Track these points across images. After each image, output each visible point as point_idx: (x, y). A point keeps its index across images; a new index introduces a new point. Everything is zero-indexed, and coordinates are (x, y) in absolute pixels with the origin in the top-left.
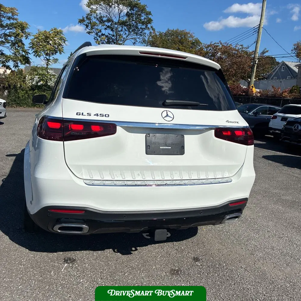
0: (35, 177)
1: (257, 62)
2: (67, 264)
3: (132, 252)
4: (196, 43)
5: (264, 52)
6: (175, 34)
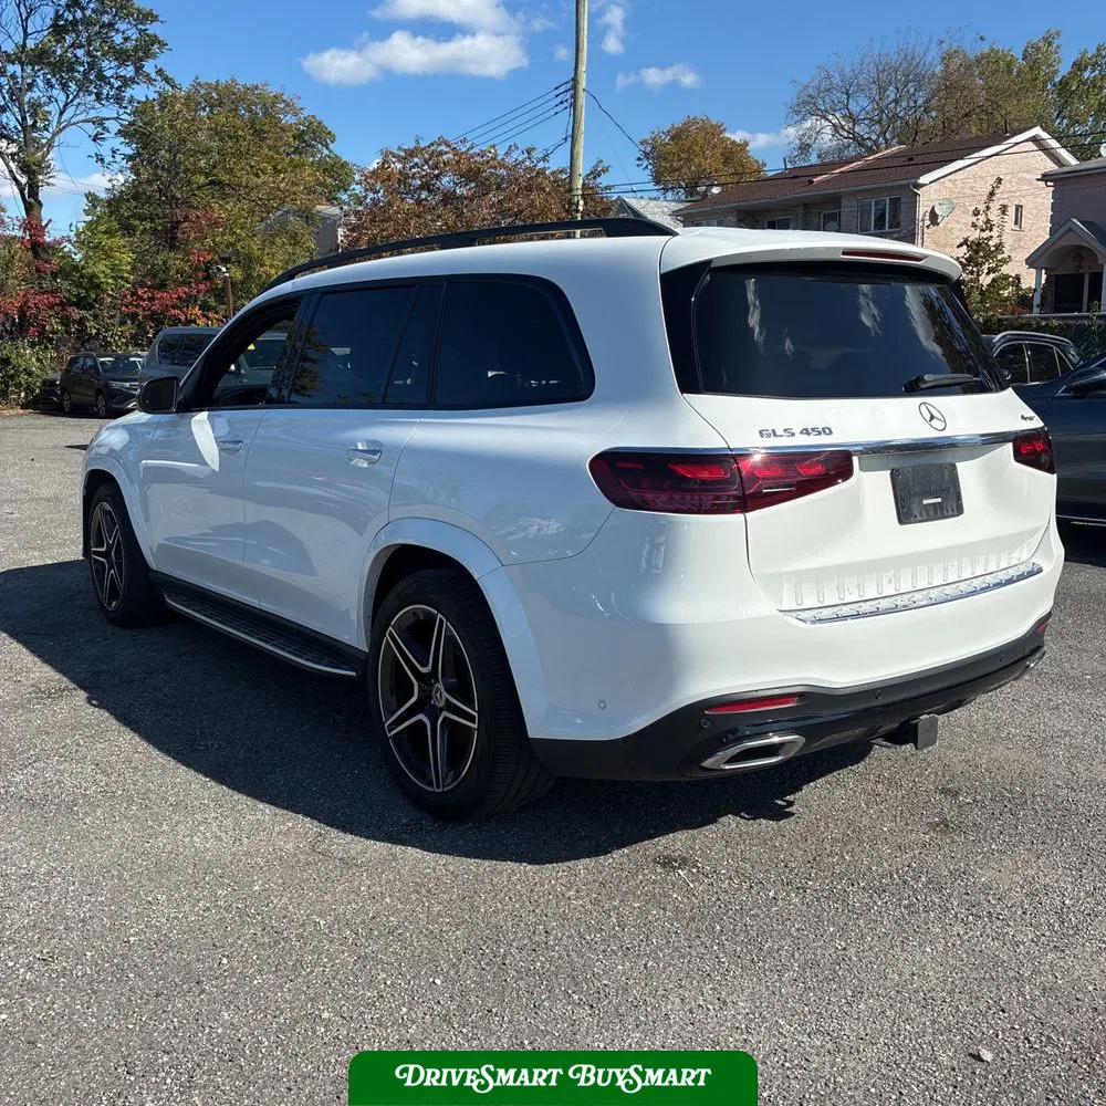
0: (661, 626)
1: (581, 208)
2: (680, 871)
3: (787, 810)
4: (313, 134)
5: (595, 174)
6: (225, 98)
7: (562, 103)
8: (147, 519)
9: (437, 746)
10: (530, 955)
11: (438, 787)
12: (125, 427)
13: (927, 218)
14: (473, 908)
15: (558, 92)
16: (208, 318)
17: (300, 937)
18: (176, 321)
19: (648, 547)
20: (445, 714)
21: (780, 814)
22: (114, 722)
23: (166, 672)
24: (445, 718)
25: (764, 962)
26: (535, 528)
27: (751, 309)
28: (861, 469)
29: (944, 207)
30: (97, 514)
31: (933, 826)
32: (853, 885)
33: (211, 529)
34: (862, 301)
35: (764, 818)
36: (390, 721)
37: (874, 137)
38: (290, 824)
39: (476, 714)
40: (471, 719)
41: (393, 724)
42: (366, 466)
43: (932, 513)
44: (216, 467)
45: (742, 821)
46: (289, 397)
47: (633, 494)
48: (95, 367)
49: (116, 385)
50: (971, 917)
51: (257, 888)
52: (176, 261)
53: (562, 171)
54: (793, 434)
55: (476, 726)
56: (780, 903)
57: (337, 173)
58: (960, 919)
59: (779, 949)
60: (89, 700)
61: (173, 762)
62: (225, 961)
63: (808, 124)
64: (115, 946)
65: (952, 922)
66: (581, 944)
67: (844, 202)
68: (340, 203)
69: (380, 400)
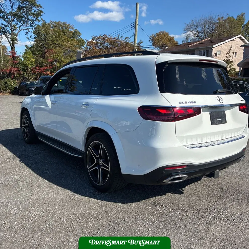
2: (157, 206)
3: (182, 192)
4: (76, 34)
5: (140, 43)
6: (57, 25)
7: (132, 27)
8: (35, 119)
9: (100, 175)
10: (121, 226)
11: (100, 184)
12: (31, 98)
13: (215, 55)
14: (108, 214)
15: (132, 25)
16: (52, 74)
17: (66, 220)
18: (45, 74)
19: (151, 129)
20: (102, 167)
21: (181, 193)
22: (25, 166)
23: (38, 155)
24: (102, 168)
25: (177, 230)
26: (124, 124)
27: (177, 74)
28: (203, 112)
29: (219, 52)
30: (24, 118)
31: (218, 197)
32: (198, 211)
33: (50, 122)
34: (202, 72)
35: (177, 194)
36: (89, 168)
37: (203, 36)
38: (65, 192)
39: (109, 167)
40: (108, 168)
41: (90, 169)
42: (85, 108)
43: (219, 123)
44: (51, 108)
45: (172, 194)
46: (68, 92)
47: (148, 116)
48: (26, 84)
49: (30, 88)
50: (227, 220)
51: (56, 207)
52: (45, 61)
53: (132, 43)
54: (187, 103)
55: (109, 170)
56: (181, 215)
57: (81, 42)
58: (224, 221)
59: (181, 227)
60: (20, 161)
61: (38, 176)
62: (48, 225)
63: (188, 33)
64: (22, 221)
65: (222, 221)
66: (133, 224)
67: (196, 51)
68: (82, 49)
69: (89, 93)
